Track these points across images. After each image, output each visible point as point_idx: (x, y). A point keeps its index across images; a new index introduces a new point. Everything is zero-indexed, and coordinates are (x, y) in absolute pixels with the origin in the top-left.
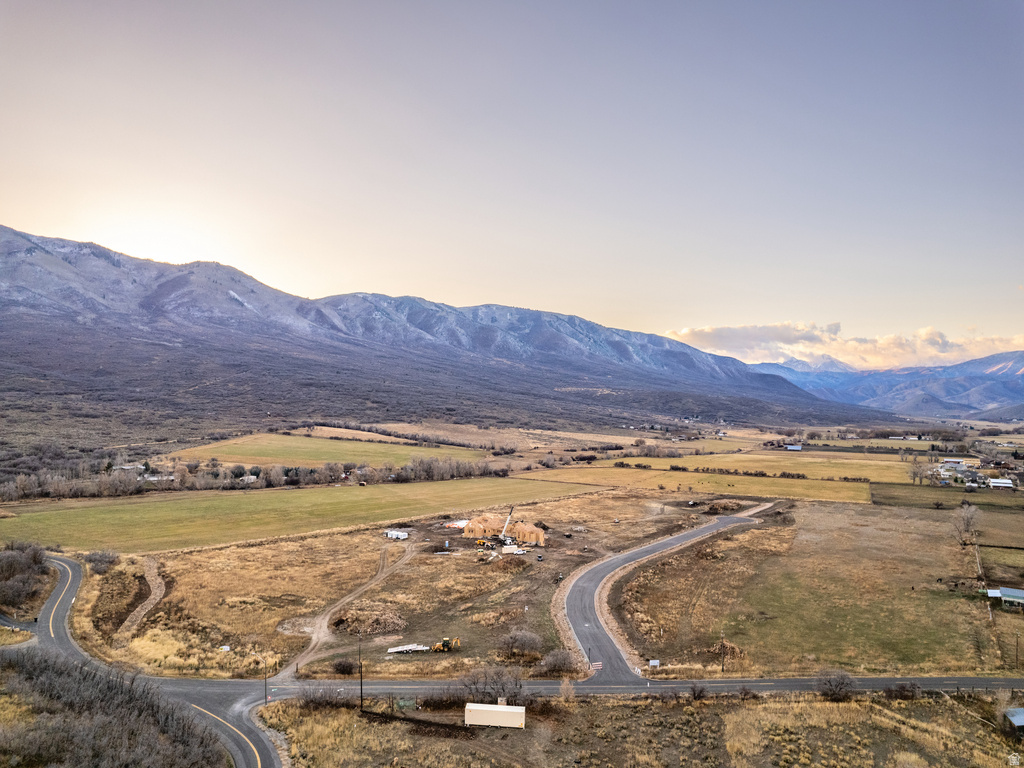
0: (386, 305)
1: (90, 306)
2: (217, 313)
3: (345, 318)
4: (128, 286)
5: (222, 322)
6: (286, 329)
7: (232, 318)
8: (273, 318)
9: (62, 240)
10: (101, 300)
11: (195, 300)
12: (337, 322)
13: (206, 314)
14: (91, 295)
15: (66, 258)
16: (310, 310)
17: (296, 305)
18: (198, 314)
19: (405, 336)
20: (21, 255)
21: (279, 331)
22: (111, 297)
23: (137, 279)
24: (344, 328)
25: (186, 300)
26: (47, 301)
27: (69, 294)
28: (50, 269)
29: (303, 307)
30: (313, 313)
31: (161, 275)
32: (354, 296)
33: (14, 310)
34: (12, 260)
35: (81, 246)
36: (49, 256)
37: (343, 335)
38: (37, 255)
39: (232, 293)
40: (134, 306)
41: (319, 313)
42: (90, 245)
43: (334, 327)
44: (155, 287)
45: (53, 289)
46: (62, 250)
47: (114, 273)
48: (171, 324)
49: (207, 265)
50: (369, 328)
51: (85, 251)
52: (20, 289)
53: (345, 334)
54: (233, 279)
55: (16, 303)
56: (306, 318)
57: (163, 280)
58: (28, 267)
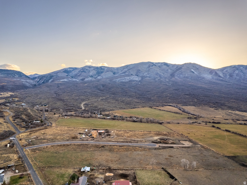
0: (242, 68)
1: (160, 76)
2: (186, 75)
3: (224, 73)
4: (170, 71)
5: (187, 78)
6: (204, 78)
7: (190, 76)
8: (201, 75)
9: (159, 63)
10: (163, 75)
11: (182, 73)
12: (221, 75)
13: (184, 76)
14: (161, 74)
15: (159, 67)
16: (213, 72)
17: (210, 71)
18: (182, 76)
19: (244, 78)
20: (151, 67)
21: (201, 79)
22: (165, 73)
23: (172, 69)
24: (223, 76)
25: (180, 73)
26: (152, 76)
27: (157, 74)
28: (155, 69)
29: (211, 71)
30: (214, 73)
31: (177, 67)
32: (231, 66)
33: (146, 78)
34: (149, 68)
35: (162, 63)
36: (156, 67)
37: (221, 78)
38: (153, 66)
39: (192, 70)
40: (169, 75)
41: (216, 73)
42: (164, 63)
43: (220, 76)
44: (175, 70)
45: (154, 73)
46: (159, 65)
47: (168, 68)
48: (174, 79)
49: (187, 64)
50: (231, 76)
51: (163, 64)
52: (148, 74)
53: (223, 78)
54: (193, 66)
55: (147, 77)
56: (212, 74)
57: (177, 68)
58: (151, 69)
